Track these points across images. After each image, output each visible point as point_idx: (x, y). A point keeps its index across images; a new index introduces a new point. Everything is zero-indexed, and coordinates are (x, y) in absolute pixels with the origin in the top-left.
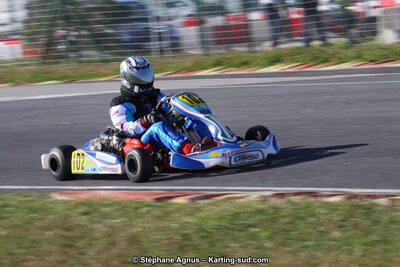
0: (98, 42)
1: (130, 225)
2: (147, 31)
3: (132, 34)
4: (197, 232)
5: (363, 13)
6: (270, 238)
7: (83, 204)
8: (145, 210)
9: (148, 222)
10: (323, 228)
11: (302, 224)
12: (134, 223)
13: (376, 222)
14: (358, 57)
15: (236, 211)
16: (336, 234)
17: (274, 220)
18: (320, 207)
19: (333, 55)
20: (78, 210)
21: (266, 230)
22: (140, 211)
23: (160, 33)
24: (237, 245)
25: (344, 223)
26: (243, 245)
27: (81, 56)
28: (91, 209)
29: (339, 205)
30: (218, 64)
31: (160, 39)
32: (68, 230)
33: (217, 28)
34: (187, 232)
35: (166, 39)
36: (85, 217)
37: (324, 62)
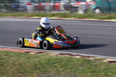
0: (6, 7)
1: (19, 60)
2: (19, 5)
3: (15, 6)
4: (39, 64)
5: (73, 5)
6: (61, 68)
7: (5, 52)
8: (23, 55)
9: (24, 59)
10: (76, 66)
11: (69, 64)
12: (20, 59)
13: (91, 65)
14: (75, 17)
15: (50, 58)
16: (81, 68)
17: (61, 62)
18: (74, 59)
19: (68, 16)
20: (3, 54)
21: (59, 65)
22: (21, 56)
23: (22, 6)
24: (51, 69)
25: (82, 65)
26: (53, 69)
27: (1, 10)
28: (7, 54)
29: (80, 59)
30: (38, 15)
31: (22, 8)
32: (1, 60)
33: (36, 6)
34: (36, 63)
35: (24, 8)
36: (6, 56)
37: (66, 17)
